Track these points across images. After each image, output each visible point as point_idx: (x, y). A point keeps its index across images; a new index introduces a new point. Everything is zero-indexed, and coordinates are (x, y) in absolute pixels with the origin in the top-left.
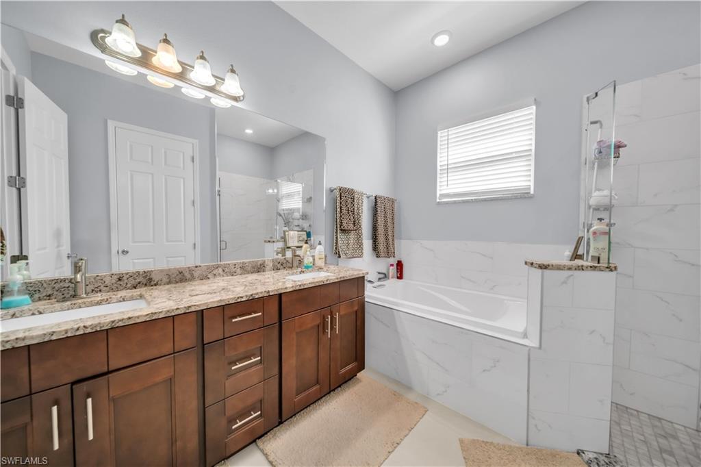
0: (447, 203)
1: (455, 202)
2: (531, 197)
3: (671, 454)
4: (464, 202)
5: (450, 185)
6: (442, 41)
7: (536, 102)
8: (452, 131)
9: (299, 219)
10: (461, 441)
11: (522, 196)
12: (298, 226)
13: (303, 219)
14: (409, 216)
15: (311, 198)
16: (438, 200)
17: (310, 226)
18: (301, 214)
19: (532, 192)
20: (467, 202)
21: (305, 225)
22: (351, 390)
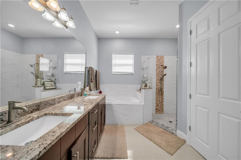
0: (115, 74)
1: (117, 74)
2: (133, 74)
3: (155, 118)
4: (119, 74)
5: (116, 70)
6: (117, 32)
7: (134, 54)
8: (116, 55)
9: (50, 76)
10: (135, 129)
11: (131, 74)
12: (50, 79)
13: (52, 76)
14: (103, 77)
15: (56, 67)
16: (112, 73)
17: (55, 79)
18: (51, 74)
19: (133, 73)
20: (120, 74)
21: (53, 79)
22: (104, 131)
